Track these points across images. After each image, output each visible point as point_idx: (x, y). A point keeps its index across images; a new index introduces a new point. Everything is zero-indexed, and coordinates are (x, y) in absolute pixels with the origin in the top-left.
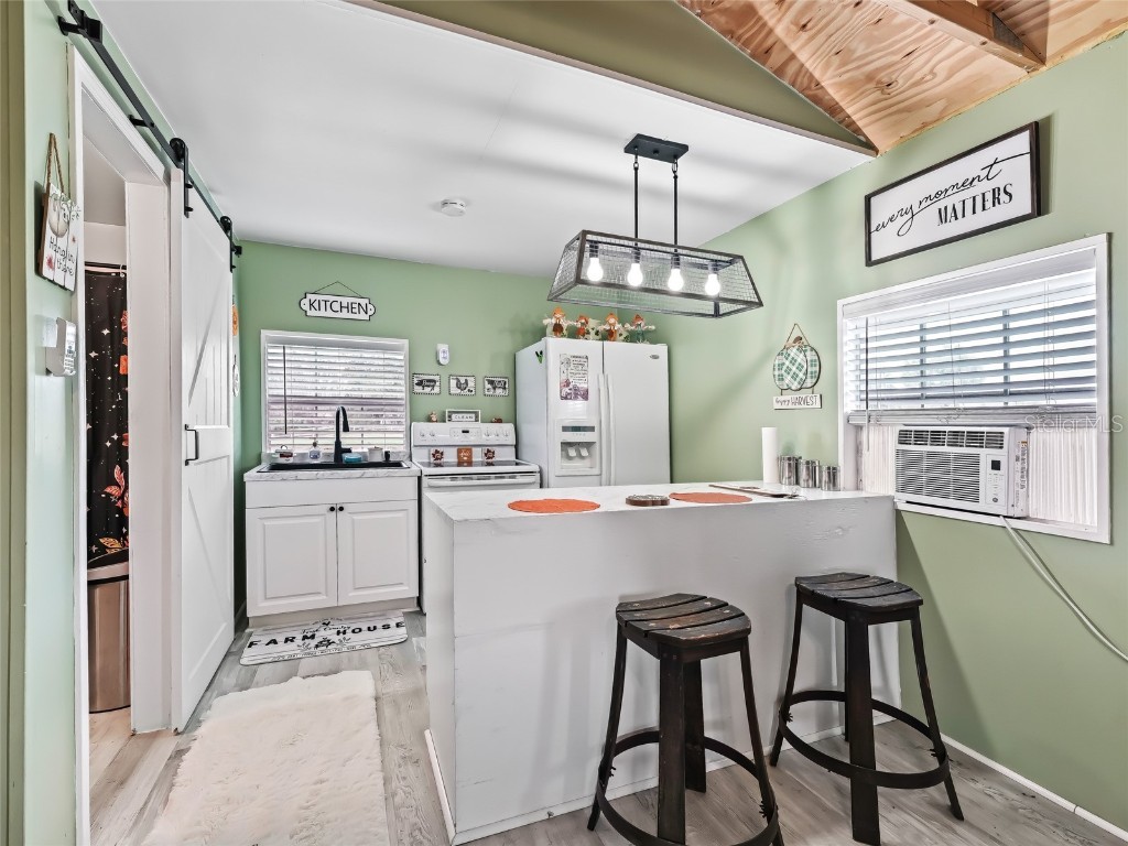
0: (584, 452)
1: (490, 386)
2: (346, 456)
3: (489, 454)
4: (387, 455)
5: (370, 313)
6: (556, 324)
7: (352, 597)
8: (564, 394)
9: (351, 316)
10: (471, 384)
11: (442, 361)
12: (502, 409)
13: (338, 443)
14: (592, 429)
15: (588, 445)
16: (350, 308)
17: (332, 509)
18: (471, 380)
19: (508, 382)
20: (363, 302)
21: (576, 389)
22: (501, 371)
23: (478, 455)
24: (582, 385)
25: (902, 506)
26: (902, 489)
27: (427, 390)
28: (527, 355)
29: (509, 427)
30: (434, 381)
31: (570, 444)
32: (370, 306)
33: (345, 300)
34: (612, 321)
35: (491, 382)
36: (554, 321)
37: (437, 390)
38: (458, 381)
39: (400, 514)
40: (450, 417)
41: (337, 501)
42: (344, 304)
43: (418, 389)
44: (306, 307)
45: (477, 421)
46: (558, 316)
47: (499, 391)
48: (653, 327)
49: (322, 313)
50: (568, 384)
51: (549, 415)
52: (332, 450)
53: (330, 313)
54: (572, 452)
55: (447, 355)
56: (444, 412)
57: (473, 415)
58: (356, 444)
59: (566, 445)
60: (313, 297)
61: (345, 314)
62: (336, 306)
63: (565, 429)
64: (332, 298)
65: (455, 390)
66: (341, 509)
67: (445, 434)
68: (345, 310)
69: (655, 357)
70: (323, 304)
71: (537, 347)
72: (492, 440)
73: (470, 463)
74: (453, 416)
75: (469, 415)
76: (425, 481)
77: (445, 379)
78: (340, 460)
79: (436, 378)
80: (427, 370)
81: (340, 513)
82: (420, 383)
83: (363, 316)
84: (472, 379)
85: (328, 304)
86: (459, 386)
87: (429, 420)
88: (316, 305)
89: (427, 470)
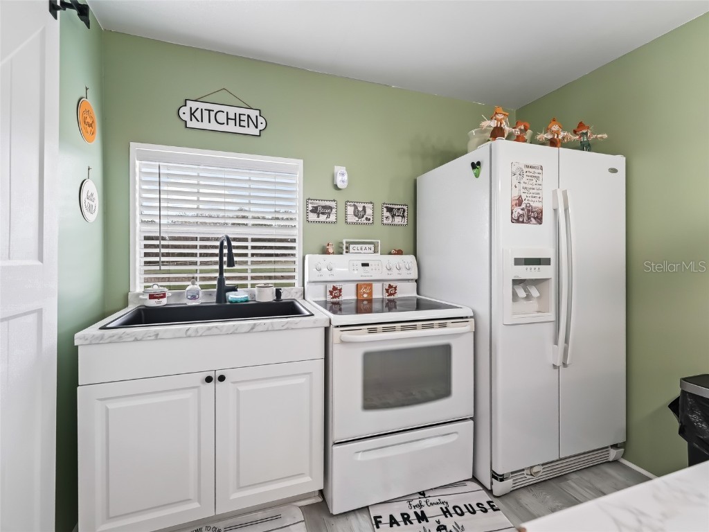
0: (535, 292)
1: (388, 214)
2: (231, 296)
3: (391, 290)
4: (278, 293)
5: (261, 127)
6: (496, 128)
8: (515, 215)
9: (238, 129)
10: (369, 211)
11: (340, 185)
13: (221, 280)
14: (547, 262)
15: (541, 283)
16: (238, 120)
17: (209, 379)
18: (369, 207)
20: (254, 114)
21: (530, 210)
22: (400, 197)
23: (379, 291)
24: (536, 205)
27: (323, 218)
28: (444, 173)
29: (411, 260)
30: (331, 208)
32: (261, 120)
33: (232, 111)
34: (555, 128)
35: (390, 210)
36: (493, 124)
37: (332, 218)
38: (356, 207)
39: (302, 380)
40: (347, 248)
41: (215, 368)
42: (231, 116)
43: (313, 217)
44: (186, 117)
45: (375, 252)
46: (500, 117)
47: (398, 220)
48: (605, 136)
49: (205, 125)
50: (520, 202)
53: (214, 126)
54: (522, 293)
55: (346, 177)
56: (342, 243)
57: (372, 246)
59: (517, 283)
60: (194, 105)
61: (231, 127)
62: (222, 118)
63: (518, 262)
64: (216, 108)
65: (352, 218)
66: (222, 378)
67: (342, 268)
68: (231, 122)
69: (614, 171)
70: (206, 114)
71: (466, 159)
72: (395, 275)
74: (351, 246)
75: (367, 246)
76: (336, 334)
77: (341, 206)
79: (333, 204)
80: (323, 195)
81: (219, 384)
82: (315, 210)
83: (252, 130)
84: (371, 205)
85: (212, 114)
86: (356, 214)
87: (325, 251)
88: (198, 114)
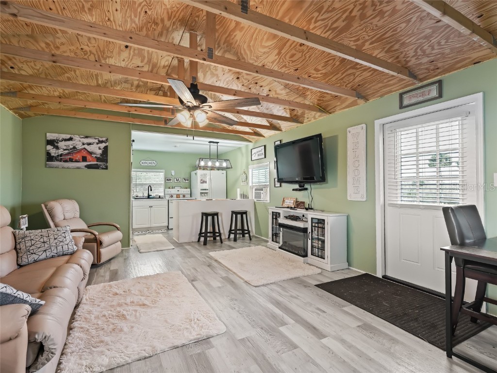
0: (206, 195)
2: (150, 197)
3: (184, 196)
4: (160, 196)
5: (156, 164)
7: (154, 225)
8: (201, 182)
10: (180, 180)
11: (173, 175)
12: (187, 185)
13: (148, 194)
14: (208, 190)
15: (207, 193)
19: (189, 179)
20: (154, 162)
22: (187, 176)
23: (181, 196)
24: (205, 180)
25: (255, 201)
26: (255, 198)
27: (169, 181)
28: (193, 173)
29: (189, 190)
31: (202, 193)
33: (150, 162)
35: (185, 179)
37: (171, 181)
38: (177, 179)
41: (151, 205)
43: (167, 181)
44: (141, 164)
45: (181, 188)
47: (187, 181)
50: (202, 180)
51: (198, 187)
52: (147, 195)
53: (146, 165)
54: (203, 195)
55: (174, 173)
56: (173, 186)
58: (153, 194)
59: (201, 193)
60: (142, 161)
61: (150, 165)
62: (148, 163)
63: (201, 190)
64: (147, 161)
65: (176, 181)
67: (174, 191)
69: (223, 173)
71: (195, 172)
72: (185, 193)
73: (179, 198)
74: (175, 187)
75: (179, 187)
76: (170, 201)
77: (173, 179)
78: (149, 197)
79: (171, 178)
80: (169, 177)
81: (152, 208)
83: (154, 165)
84: (180, 178)
85: (146, 163)
87: (169, 188)
88: (143, 163)
89: (170, 199)
